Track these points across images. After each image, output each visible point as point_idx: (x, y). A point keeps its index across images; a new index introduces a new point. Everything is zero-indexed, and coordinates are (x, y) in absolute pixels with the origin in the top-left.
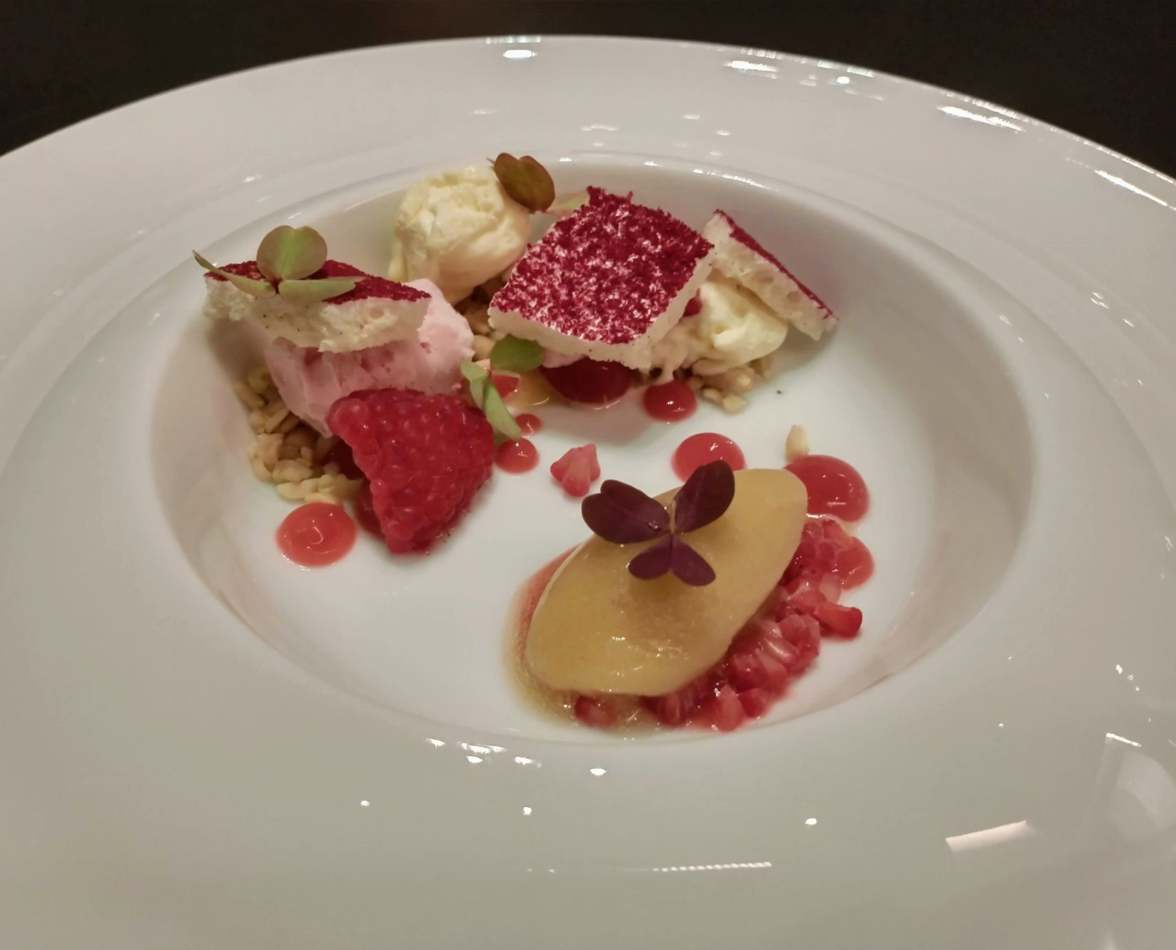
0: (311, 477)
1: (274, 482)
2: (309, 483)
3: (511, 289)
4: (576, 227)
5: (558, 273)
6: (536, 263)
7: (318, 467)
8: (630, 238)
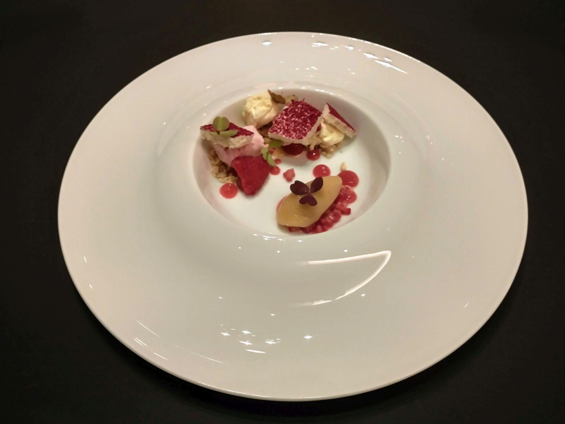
0: (226, 177)
1: (218, 178)
2: (226, 178)
3: (273, 127)
4: (289, 110)
5: (285, 122)
6: (279, 120)
7: (228, 174)
8: (302, 112)
